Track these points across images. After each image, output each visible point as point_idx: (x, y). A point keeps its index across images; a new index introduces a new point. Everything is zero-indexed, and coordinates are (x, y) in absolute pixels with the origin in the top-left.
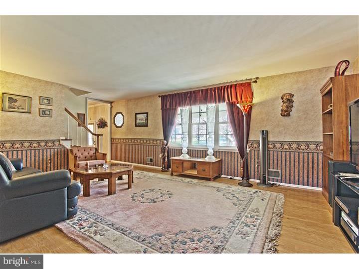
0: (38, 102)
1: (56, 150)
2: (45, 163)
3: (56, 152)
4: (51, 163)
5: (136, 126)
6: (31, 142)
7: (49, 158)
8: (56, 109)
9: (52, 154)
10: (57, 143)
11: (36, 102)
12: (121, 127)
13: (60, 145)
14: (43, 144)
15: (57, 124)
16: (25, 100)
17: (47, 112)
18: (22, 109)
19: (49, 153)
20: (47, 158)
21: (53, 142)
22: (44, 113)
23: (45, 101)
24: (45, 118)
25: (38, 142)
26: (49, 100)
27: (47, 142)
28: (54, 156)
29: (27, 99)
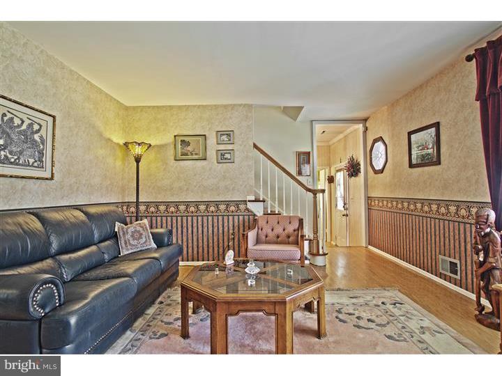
0: (215, 140)
1: (241, 218)
2: (226, 239)
3: (241, 223)
4: (234, 239)
5: (411, 166)
6: (208, 204)
7: (231, 231)
8: (240, 148)
9: (236, 224)
10: (242, 207)
11: (212, 141)
12: (382, 171)
13: (247, 209)
14: (222, 207)
15: (241, 174)
16: (199, 141)
17: (227, 156)
18: (196, 154)
19: (231, 223)
20: (229, 231)
21: (237, 203)
22: (222, 157)
23: (224, 138)
24: (225, 164)
25: (217, 204)
26: (229, 134)
27: (228, 203)
28: (239, 227)
29: (200, 138)
